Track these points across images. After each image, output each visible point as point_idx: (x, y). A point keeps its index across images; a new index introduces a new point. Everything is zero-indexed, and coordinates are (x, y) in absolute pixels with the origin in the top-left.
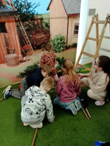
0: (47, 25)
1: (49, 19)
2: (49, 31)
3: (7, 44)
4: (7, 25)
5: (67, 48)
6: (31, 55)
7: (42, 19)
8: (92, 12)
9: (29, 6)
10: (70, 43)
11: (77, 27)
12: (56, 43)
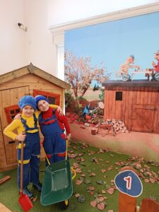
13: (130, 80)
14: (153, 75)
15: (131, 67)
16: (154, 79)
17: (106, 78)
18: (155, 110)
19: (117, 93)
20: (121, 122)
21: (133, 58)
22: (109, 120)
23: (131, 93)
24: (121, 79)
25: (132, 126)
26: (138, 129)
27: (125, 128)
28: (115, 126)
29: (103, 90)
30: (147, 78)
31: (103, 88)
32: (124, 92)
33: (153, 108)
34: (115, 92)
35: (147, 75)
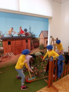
0: (39, 41)
1: (39, 39)
2: (39, 43)
3: (27, 46)
4: (28, 40)
5: (44, 48)
6: (33, 50)
7: (37, 39)
8: (51, 37)
9: (35, 35)
10: (45, 46)
11: (47, 41)
12: (41, 46)
13: (13, 37)
14: (20, 35)
15: (12, 32)
16: (20, 36)
17: (2, 36)
18: (22, 46)
19: (8, 42)
20: (11, 53)
21: (13, 28)
22: (7, 54)
23: (14, 41)
24: (9, 36)
25: (16, 53)
26: (18, 53)
27: (13, 55)
28: (9, 55)
29: (2, 41)
30: (18, 36)
31: (2, 40)
32: (11, 41)
33: (21, 45)
34: (7, 42)
35: (18, 35)
